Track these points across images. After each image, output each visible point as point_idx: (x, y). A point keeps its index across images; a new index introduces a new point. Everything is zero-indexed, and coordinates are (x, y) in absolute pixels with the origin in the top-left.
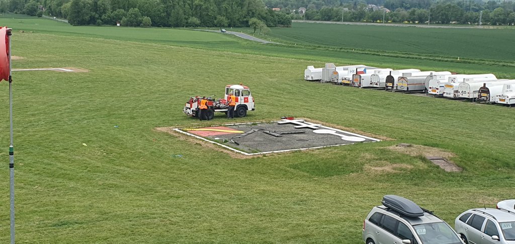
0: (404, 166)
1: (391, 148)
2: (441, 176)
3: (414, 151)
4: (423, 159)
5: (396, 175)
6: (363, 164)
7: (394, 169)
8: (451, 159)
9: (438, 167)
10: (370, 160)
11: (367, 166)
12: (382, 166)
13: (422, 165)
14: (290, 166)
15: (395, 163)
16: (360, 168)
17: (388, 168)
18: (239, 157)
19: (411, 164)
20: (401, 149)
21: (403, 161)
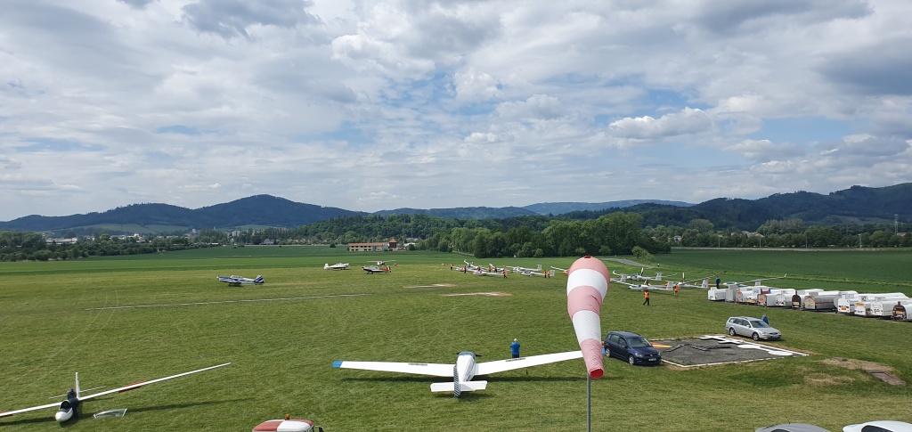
0: (845, 378)
1: (826, 361)
2: (887, 389)
3: (851, 364)
4: (864, 372)
5: (838, 387)
6: (802, 377)
7: (835, 381)
8: (892, 373)
9: (881, 380)
10: (808, 373)
11: (807, 378)
12: (822, 378)
13: (864, 378)
14: (730, 377)
15: (835, 375)
16: (799, 380)
17: (829, 380)
18: (677, 369)
19: (851, 376)
20: (834, 362)
21: (842, 374)
